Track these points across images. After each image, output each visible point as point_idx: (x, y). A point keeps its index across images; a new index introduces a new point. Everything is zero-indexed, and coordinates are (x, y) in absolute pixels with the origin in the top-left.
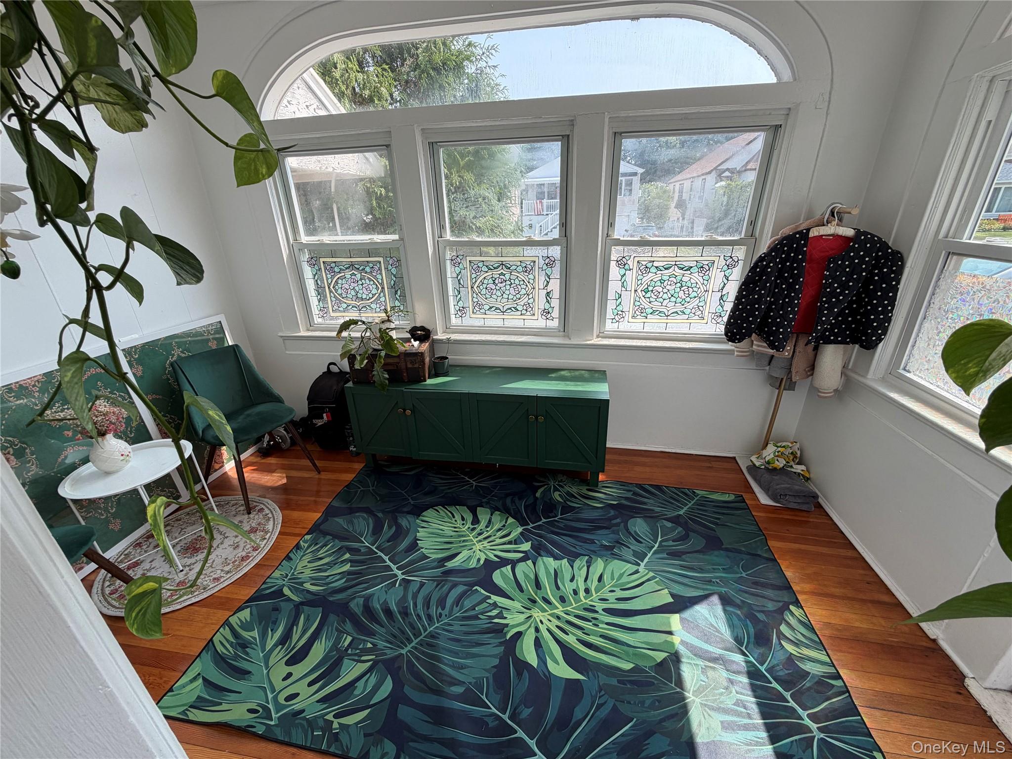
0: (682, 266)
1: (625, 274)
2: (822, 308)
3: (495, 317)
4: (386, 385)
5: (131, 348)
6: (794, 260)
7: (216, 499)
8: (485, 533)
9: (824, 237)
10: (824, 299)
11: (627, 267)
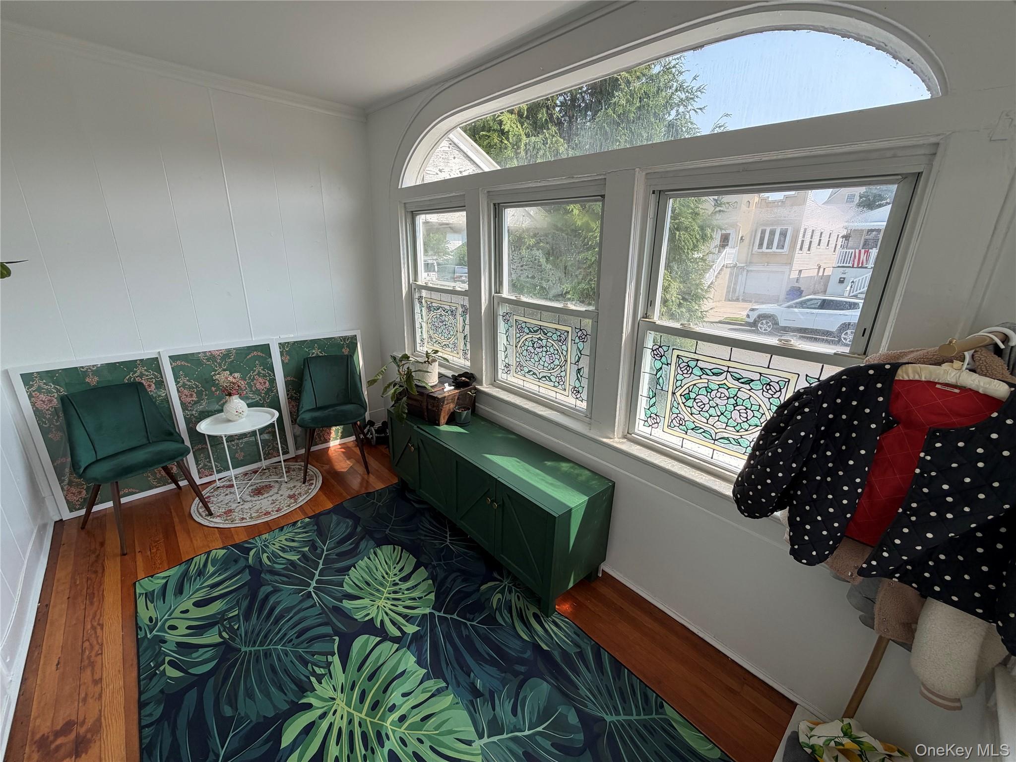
0: (738, 376)
1: (661, 368)
2: (903, 520)
3: (531, 381)
4: (403, 418)
5: (286, 343)
6: (856, 413)
7: (286, 463)
8: (401, 594)
9: (938, 386)
10: (914, 505)
11: (664, 359)
